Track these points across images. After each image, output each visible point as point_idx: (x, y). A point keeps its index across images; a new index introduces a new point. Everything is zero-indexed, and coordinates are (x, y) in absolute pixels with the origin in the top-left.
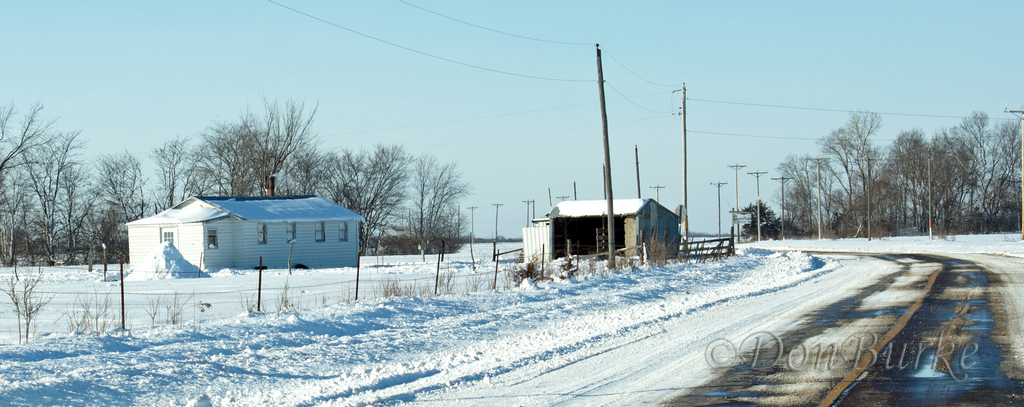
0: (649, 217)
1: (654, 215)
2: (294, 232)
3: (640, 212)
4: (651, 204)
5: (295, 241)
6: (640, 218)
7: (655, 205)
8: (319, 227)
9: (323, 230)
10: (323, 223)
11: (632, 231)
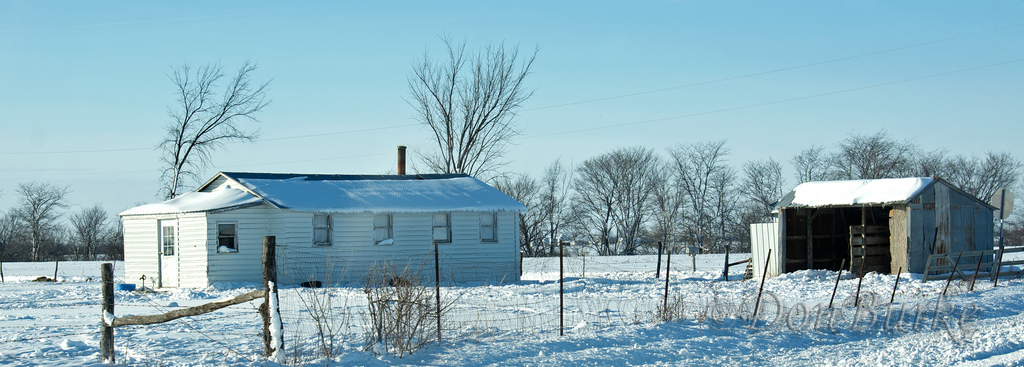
0: (932, 207)
1: (943, 205)
2: (390, 227)
3: (914, 200)
4: (938, 186)
5: (390, 241)
6: (913, 210)
7: (944, 188)
8: (442, 220)
9: (448, 225)
10: (448, 216)
11: (900, 230)
